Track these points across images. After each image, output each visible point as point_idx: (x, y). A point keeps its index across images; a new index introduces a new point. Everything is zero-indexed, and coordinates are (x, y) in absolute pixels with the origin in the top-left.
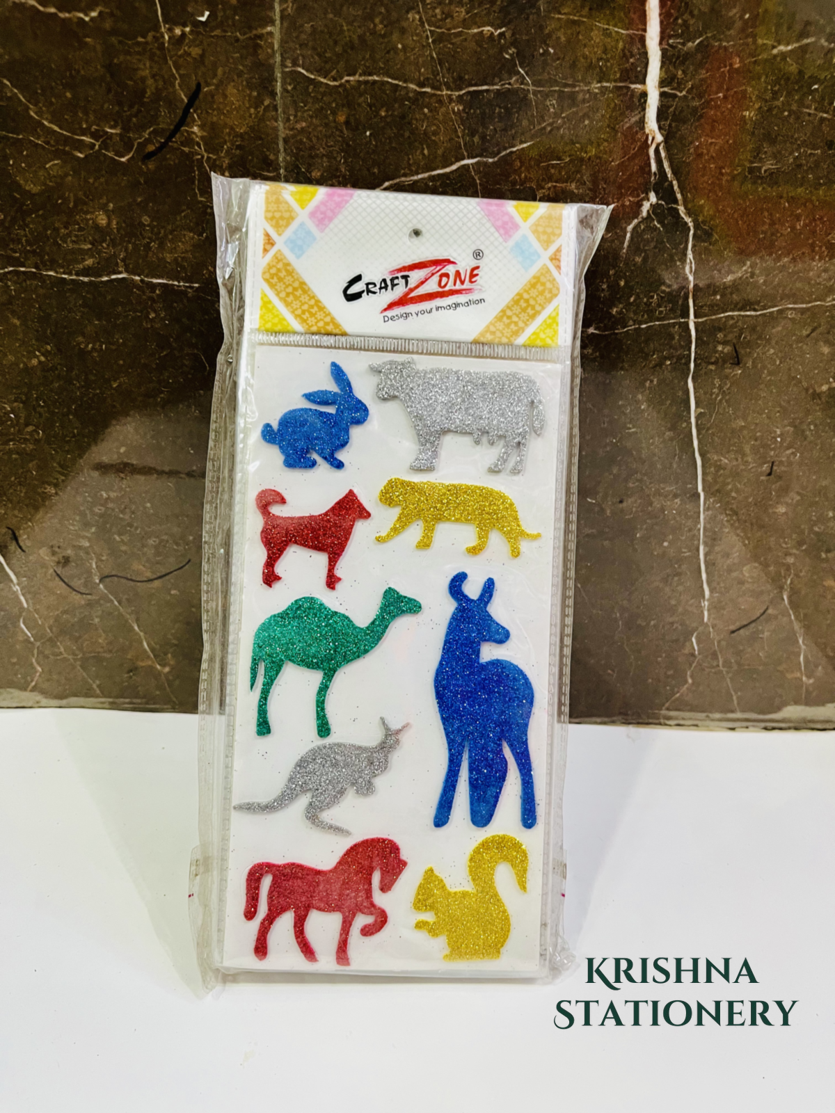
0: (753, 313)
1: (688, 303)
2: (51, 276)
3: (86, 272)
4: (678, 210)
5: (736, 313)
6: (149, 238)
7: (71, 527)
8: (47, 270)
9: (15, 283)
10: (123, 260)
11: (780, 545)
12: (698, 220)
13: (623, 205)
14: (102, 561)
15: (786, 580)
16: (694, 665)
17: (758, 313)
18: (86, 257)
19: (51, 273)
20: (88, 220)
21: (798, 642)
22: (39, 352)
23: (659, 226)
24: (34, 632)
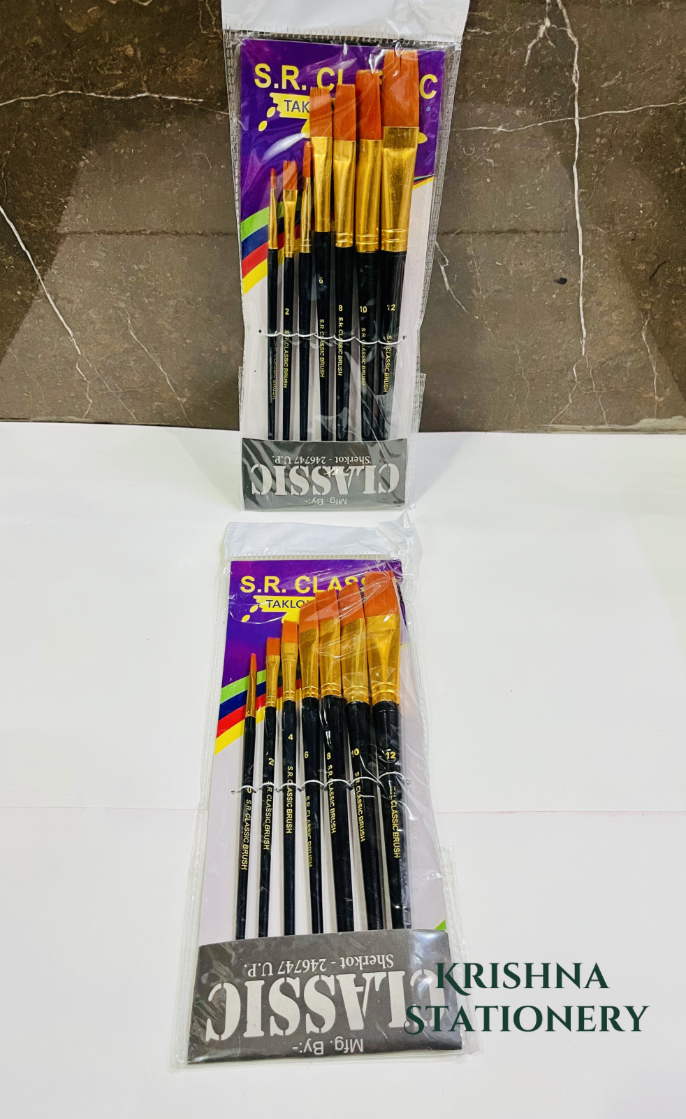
0: (624, 112)
1: (574, 105)
2: (92, 96)
3: (118, 93)
4: (567, 32)
5: (610, 112)
6: (165, 64)
7: (113, 293)
8: (89, 92)
9: (65, 102)
10: (146, 82)
11: (641, 295)
12: (582, 40)
13: (525, 28)
14: (136, 318)
15: (645, 322)
16: (574, 389)
17: (627, 112)
18: (118, 81)
19: (93, 94)
20: (120, 52)
21: (652, 370)
22: (85, 156)
23: (552, 44)
24: (86, 373)
